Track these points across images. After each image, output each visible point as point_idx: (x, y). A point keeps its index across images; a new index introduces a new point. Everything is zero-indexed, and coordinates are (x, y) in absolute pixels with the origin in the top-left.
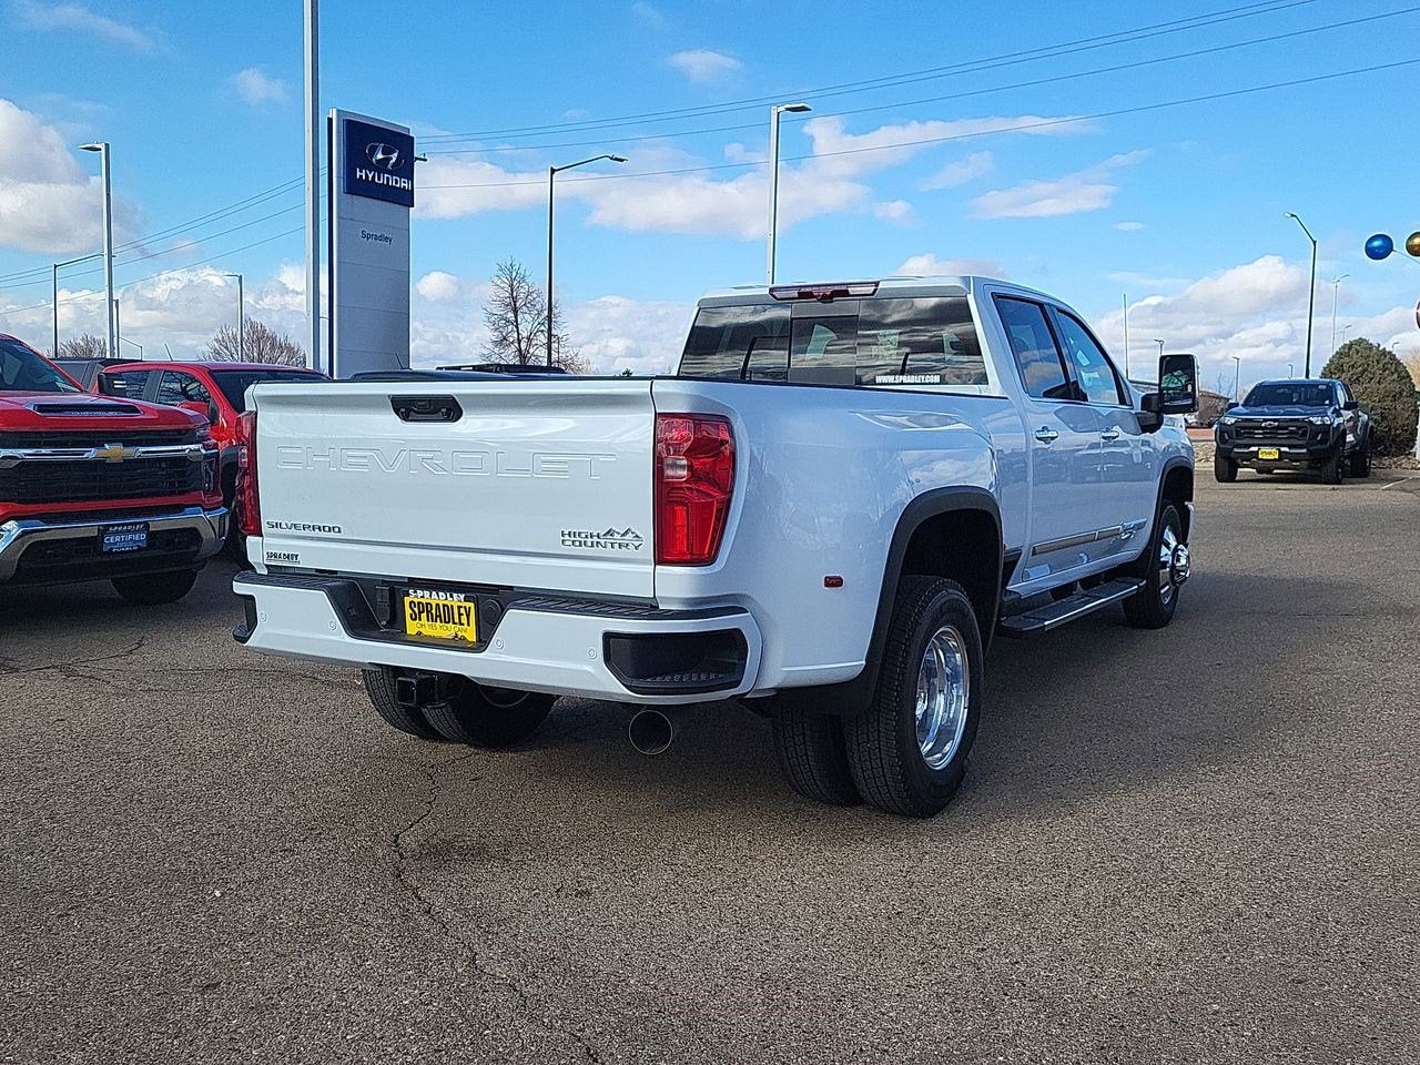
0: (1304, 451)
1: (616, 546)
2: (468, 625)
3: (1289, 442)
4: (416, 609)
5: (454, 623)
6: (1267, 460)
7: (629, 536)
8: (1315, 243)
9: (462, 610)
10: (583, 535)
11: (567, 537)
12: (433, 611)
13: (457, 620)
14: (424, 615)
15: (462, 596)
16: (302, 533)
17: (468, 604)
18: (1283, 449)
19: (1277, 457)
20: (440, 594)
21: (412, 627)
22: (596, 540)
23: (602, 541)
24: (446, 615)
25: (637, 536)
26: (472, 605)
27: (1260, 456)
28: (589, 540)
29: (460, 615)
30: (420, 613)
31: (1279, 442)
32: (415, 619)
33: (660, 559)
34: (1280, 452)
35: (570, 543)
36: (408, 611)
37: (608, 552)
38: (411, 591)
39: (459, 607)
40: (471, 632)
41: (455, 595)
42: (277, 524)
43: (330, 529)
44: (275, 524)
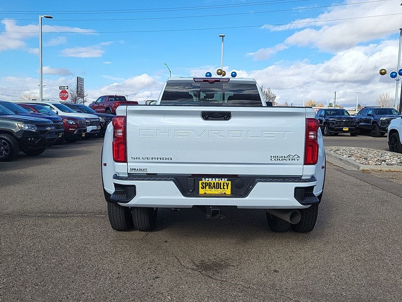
1: (291, 160)
2: (227, 188)
4: (204, 185)
5: (221, 188)
7: (296, 156)
8: (170, 71)
9: (225, 184)
10: (279, 157)
11: (272, 158)
12: (212, 185)
13: (222, 187)
14: (207, 187)
15: (226, 179)
17: (228, 182)
20: (216, 179)
21: (201, 191)
22: (284, 158)
23: (286, 159)
24: (218, 186)
25: (299, 157)
26: (230, 182)
28: (281, 159)
29: (224, 185)
30: (206, 186)
32: (203, 188)
33: (306, 163)
35: (274, 160)
36: (200, 186)
37: (288, 162)
38: (203, 179)
39: (224, 183)
40: (228, 192)
41: (223, 179)
42: (137, 158)
43: (166, 158)
44: (136, 158)
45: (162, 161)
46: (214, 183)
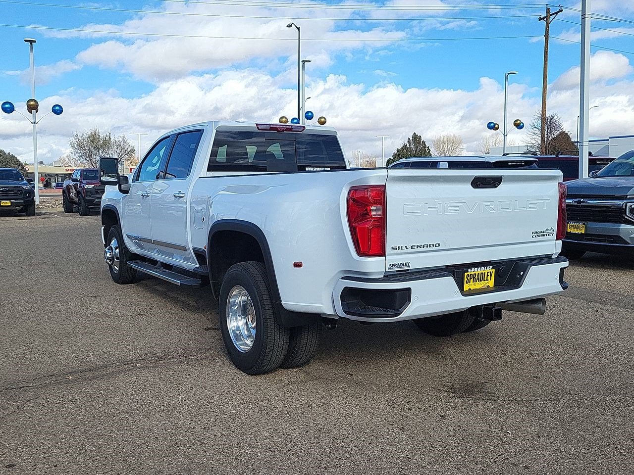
0: (23, 201)
2: (491, 280)
3: (14, 197)
6: (4, 206)
9: (489, 274)
12: (476, 277)
13: (485, 279)
14: (473, 280)
15: (491, 267)
16: (422, 249)
17: (492, 271)
18: (12, 201)
19: (10, 204)
20: (482, 268)
21: (466, 287)
24: (481, 278)
26: (495, 270)
27: (2, 205)
29: (488, 276)
30: (470, 279)
31: (10, 197)
32: (468, 283)
34: (11, 203)
36: (465, 279)
38: (468, 270)
39: (488, 272)
40: (491, 283)
41: (488, 267)
42: (399, 247)
43: (433, 245)
44: (397, 248)
45: (429, 249)
46: (479, 274)
